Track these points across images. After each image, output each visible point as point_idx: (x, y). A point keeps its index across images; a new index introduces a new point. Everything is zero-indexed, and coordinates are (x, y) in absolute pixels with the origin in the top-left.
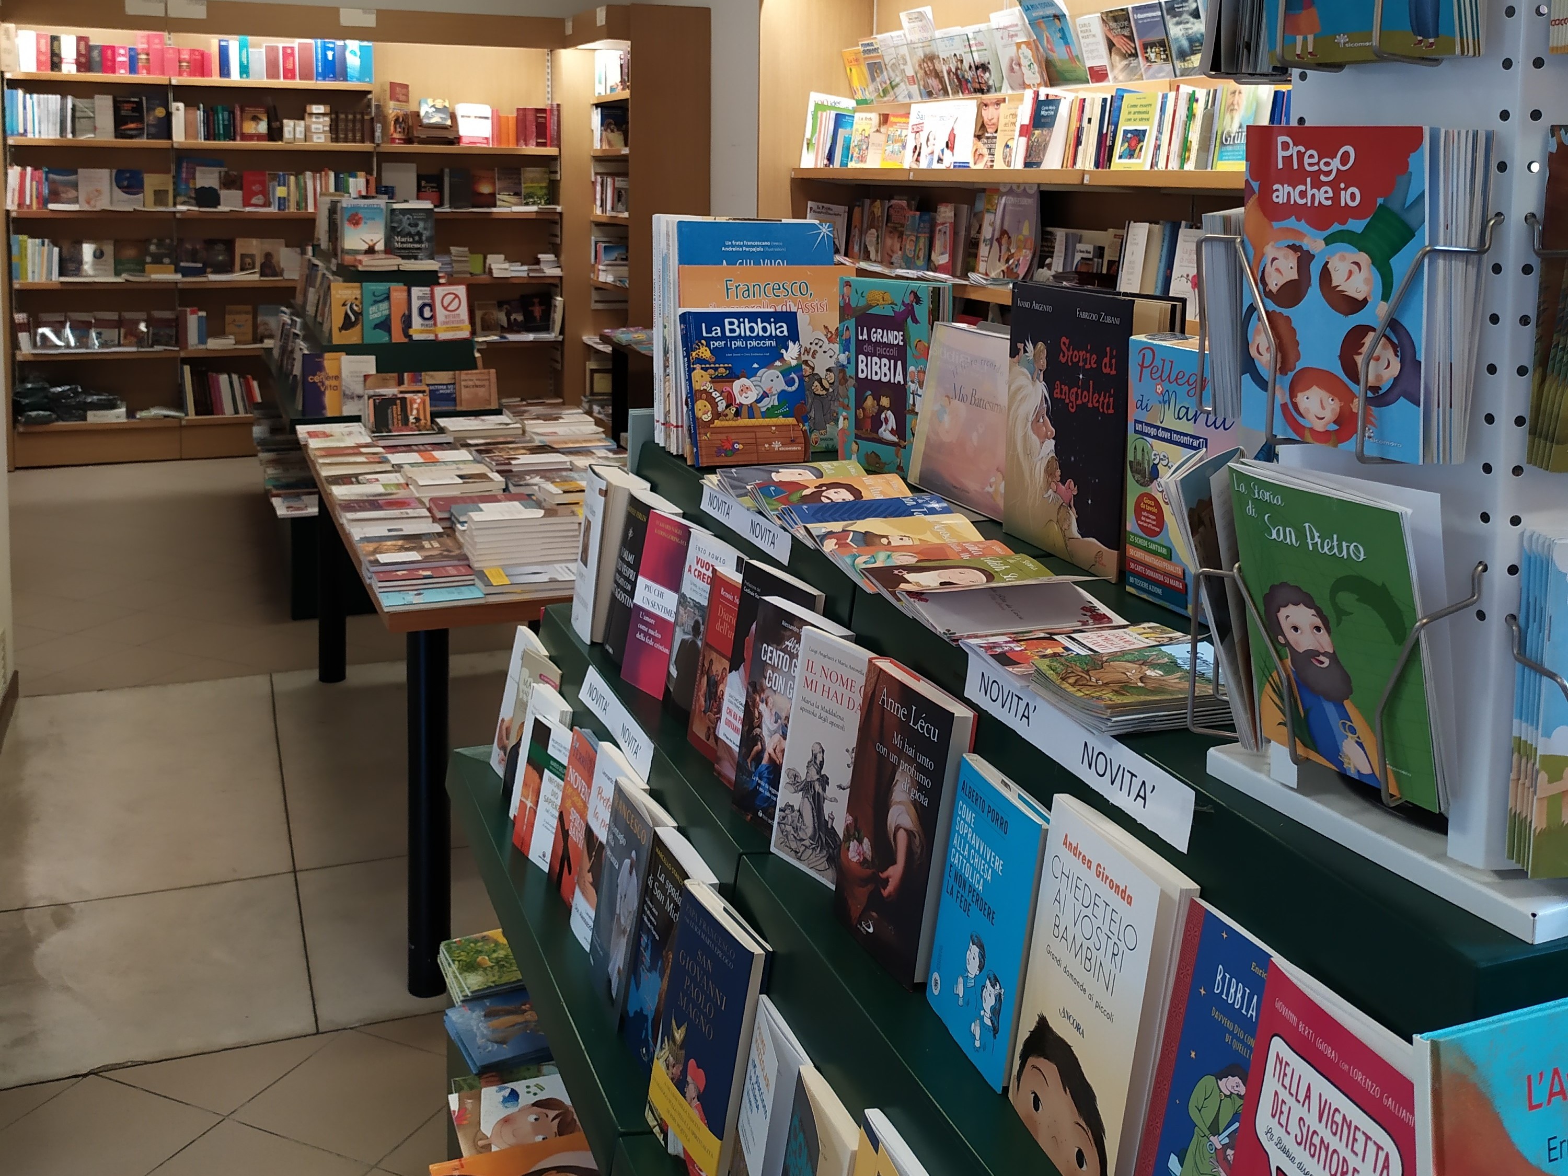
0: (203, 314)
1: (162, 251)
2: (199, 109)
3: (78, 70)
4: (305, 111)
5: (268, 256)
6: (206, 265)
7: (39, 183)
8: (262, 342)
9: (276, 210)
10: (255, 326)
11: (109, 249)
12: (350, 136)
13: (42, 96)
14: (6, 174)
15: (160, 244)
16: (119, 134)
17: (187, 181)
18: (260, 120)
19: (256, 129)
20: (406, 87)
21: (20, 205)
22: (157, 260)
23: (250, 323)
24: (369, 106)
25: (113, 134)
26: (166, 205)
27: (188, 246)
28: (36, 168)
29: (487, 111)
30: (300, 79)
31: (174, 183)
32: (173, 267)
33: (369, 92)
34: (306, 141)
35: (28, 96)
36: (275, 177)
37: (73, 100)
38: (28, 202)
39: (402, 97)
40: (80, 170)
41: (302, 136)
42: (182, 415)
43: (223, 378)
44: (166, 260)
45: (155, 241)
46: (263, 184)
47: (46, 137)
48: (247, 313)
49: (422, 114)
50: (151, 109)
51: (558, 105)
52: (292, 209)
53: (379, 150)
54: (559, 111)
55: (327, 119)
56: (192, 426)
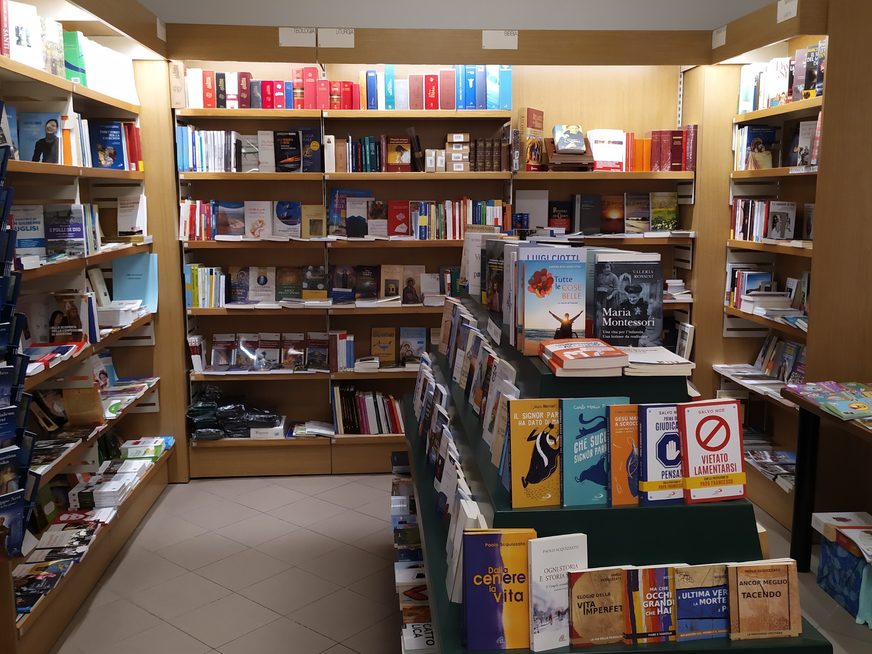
0: (351, 338)
1: (317, 277)
2: (348, 141)
3: (240, 106)
4: (446, 140)
5: (410, 281)
6: (355, 291)
7: (208, 216)
8: (404, 365)
9: (418, 239)
10: (398, 348)
11: (271, 275)
12: (488, 164)
13: (208, 132)
14: (179, 208)
15: (315, 271)
16: (279, 167)
17: (339, 212)
18: (404, 150)
19: (400, 160)
20: (541, 114)
21: (192, 236)
22: (313, 286)
23: (393, 344)
24: (506, 133)
25: (274, 169)
26: (320, 234)
27: (340, 273)
28: (205, 201)
29: (622, 136)
30: (441, 109)
31: (328, 214)
32: (326, 292)
33: (508, 119)
34: (446, 171)
35: (196, 132)
36: (417, 207)
37: (236, 135)
38: (198, 234)
39: (537, 125)
40: (246, 202)
41: (443, 166)
42: (333, 433)
43: (369, 399)
44: (321, 286)
45: (310, 267)
46: (406, 212)
47: (213, 171)
48: (391, 335)
49: (557, 140)
50: (306, 143)
51: (696, 127)
52: (433, 237)
53: (516, 177)
54: (696, 132)
55: (467, 147)
56: (341, 444)
